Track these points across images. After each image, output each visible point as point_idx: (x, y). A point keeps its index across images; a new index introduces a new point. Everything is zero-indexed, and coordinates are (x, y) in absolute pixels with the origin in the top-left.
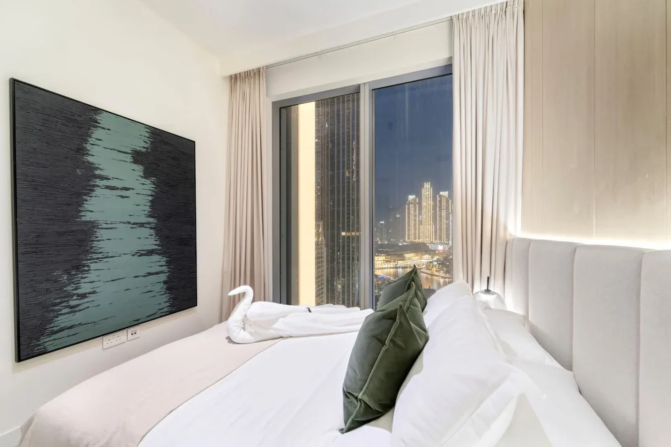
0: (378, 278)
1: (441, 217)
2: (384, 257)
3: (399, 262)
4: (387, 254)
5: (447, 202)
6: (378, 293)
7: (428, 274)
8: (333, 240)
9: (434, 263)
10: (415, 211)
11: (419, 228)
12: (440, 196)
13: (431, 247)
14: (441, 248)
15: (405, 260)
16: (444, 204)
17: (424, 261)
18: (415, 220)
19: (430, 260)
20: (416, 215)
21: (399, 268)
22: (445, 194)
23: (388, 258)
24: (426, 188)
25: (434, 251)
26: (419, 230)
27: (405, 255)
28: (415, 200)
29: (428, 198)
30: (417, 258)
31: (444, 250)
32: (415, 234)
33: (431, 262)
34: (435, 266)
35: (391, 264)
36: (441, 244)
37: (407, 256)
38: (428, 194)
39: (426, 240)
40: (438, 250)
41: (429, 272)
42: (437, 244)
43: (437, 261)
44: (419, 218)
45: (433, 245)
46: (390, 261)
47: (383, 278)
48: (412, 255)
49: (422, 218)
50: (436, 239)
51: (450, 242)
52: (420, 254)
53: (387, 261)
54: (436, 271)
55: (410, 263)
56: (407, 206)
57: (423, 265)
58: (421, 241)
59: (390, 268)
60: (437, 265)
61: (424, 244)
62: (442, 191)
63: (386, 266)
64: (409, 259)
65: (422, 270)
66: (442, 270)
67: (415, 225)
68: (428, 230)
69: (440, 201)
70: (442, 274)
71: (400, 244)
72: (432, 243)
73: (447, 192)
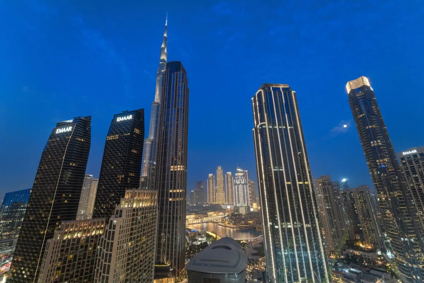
0: (191, 231)
1: (228, 186)
2: (194, 215)
3: (204, 218)
4: (196, 213)
5: (231, 178)
6: (192, 243)
7: (223, 226)
8: (162, 205)
9: (226, 218)
10: (213, 184)
11: (216, 194)
12: (227, 175)
13: (223, 207)
14: (229, 207)
15: (207, 217)
16: (229, 179)
17: (220, 217)
18: (213, 189)
19: (223, 216)
20: (213, 186)
21: (204, 222)
22: (230, 173)
23: (197, 216)
24: (219, 170)
25: (225, 210)
26: (216, 196)
27: (208, 213)
28: (212, 176)
29: (220, 175)
30: (215, 215)
31: (231, 209)
32: (213, 198)
33: (225, 217)
34: (227, 220)
35: (198, 220)
36: (229, 205)
37: (209, 214)
38: (220, 173)
39: (221, 203)
40: (228, 209)
41: (223, 224)
42: (227, 205)
43: (228, 216)
44: (215, 188)
45: (224, 206)
46: (198, 218)
47: (194, 231)
48: (212, 213)
49: (217, 188)
50: (226, 201)
51: (234, 203)
52: (217, 212)
53: (196, 219)
54: (228, 224)
55: (211, 219)
56: (208, 180)
57: (219, 219)
58: (217, 203)
59: (198, 223)
60: (228, 219)
61: (219, 205)
62: (228, 172)
63: (195, 222)
64: (211, 216)
65: (219, 223)
66: (231, 223)
67: (213, 192)
68: (221, 196)
69: (227, 178)
70: (231, 225)
71: (204, 206)
72: (223, 204)
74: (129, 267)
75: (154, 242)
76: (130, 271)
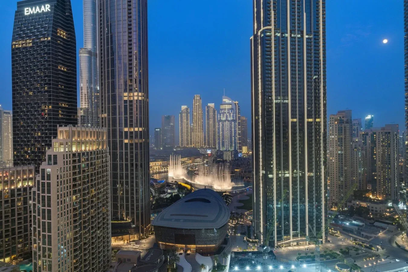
0: (157, 182)
1: (208, 125)
2: (161, 162)
4: (164, 159)
5: (214, 112)
6: (159, 196)
8: (115, 148)
9: (205, 165)
10: (187, 119)
11: (191, 135)
12: (208, 107)
13: (201, 151)
14: (209, 152)
16: (211, 114)
17: (196, 164)
18: (187, 128)
19: (201, 163)
20: (188, 123)
22: (212, 105)
23: (164, 163)
24: (196, 99)
25: (204, 155)
26: (191, 137)
28: (187, 109)
29: (198, 108)
30: (191, 161)
31: (211, 154)
32: (187, 140)
36: (209, 148)
37: (182, 160)
38: (198, 105)
39: (198, 146)
40: (208, 154)
42: (207, 148)
43: (207, 163)
44: (191, 126)
45: (203, 150)
47: (161, 182)
48: (186, 159)
49: (193, 126)
50: (205, 144)
51: (217, 146)
52: (193, 158)
53: (163, 166)
56: (180, 115)
58: (192, 146)
60: (208, 168)
61: (195, 149)
62: (210, 103)
63: (163, 170)
67: (187, 131)
68: (199, 137)
69: (208, 112)
71: (175, 150)
72: (202, 148)
73: (213, 104)
74: (78, 247)
75: (108, 204)
76: (79, 252)
